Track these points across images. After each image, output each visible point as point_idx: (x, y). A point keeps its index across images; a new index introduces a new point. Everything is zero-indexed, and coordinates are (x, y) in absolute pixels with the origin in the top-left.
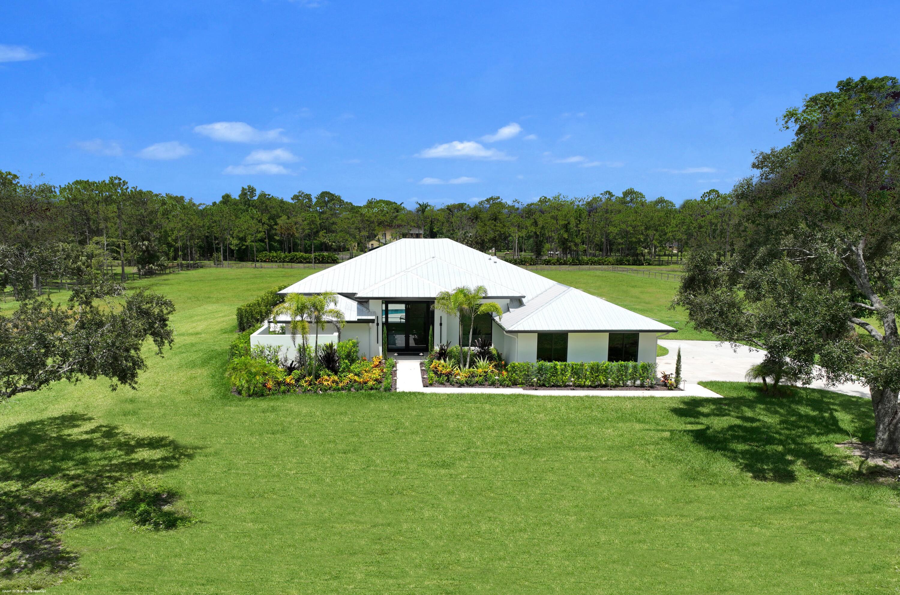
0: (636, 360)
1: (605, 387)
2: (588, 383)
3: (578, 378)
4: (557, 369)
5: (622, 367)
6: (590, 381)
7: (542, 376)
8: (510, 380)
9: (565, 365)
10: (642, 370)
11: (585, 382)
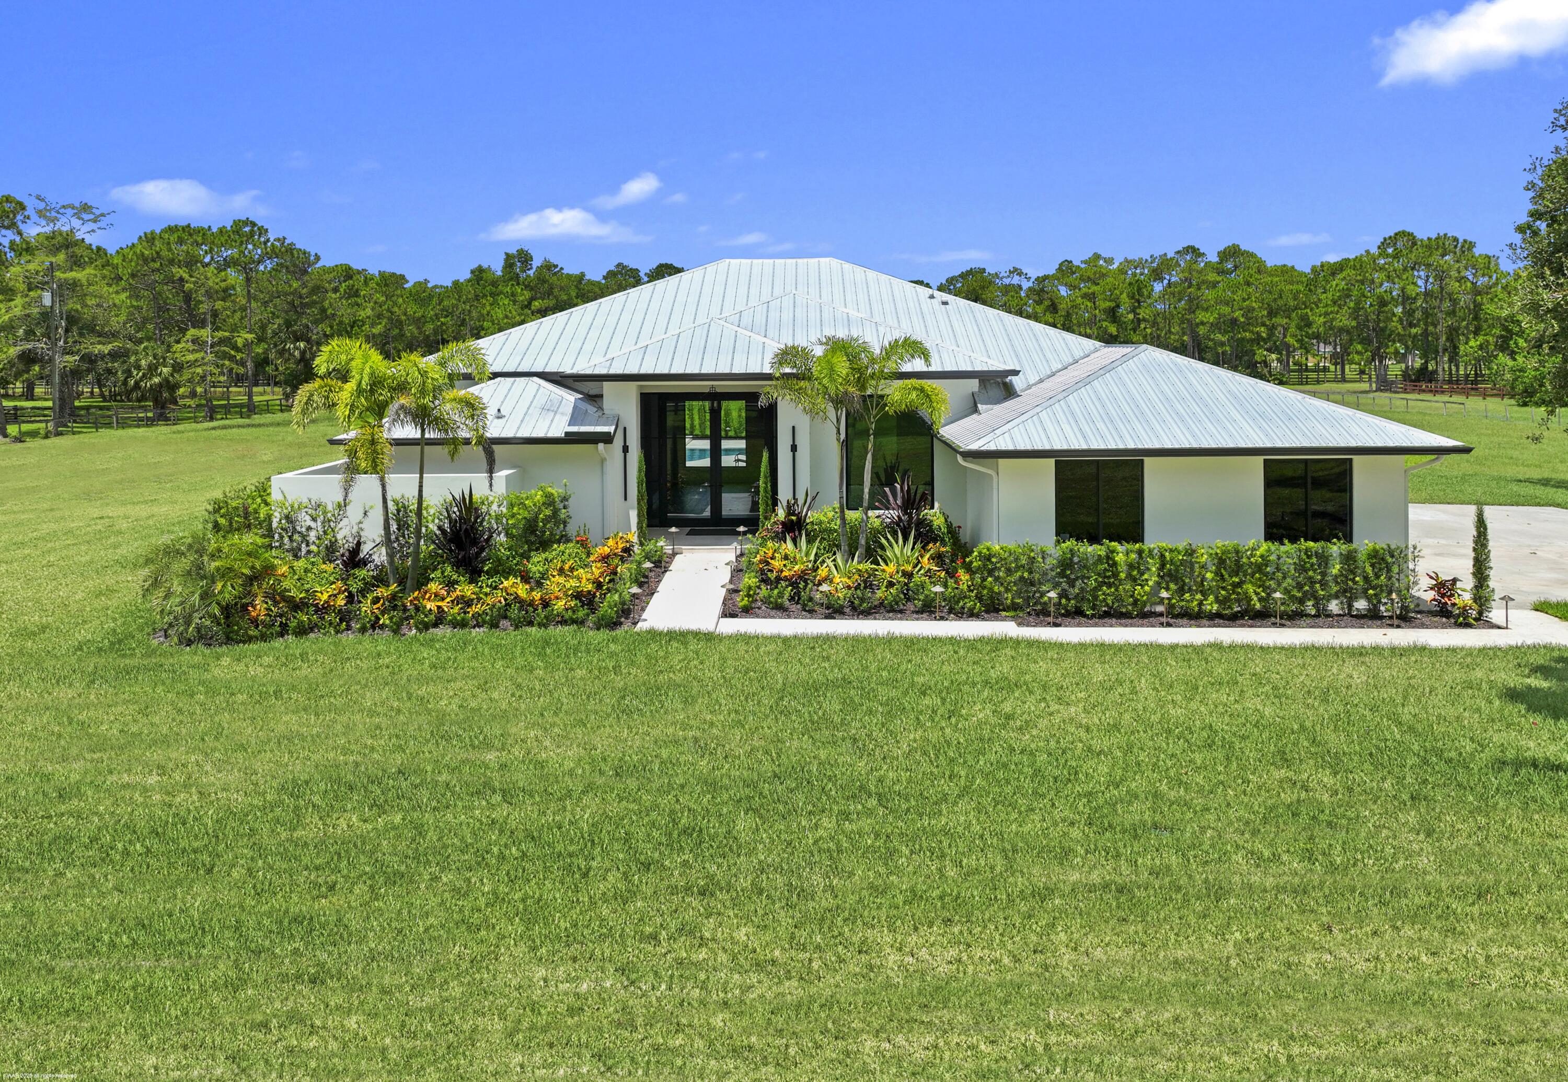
0: (1349, 538)
1: (1261, 617)
2: (1211, 606)
3: (1181, 591)
4: (1115, 564)
5: (1309, 557)
6: (1217, 600)
7: (1072, 584)
8: (979, 598)
9: (1140, 552)
10: (1373, 565)
11: (1200, 604)
